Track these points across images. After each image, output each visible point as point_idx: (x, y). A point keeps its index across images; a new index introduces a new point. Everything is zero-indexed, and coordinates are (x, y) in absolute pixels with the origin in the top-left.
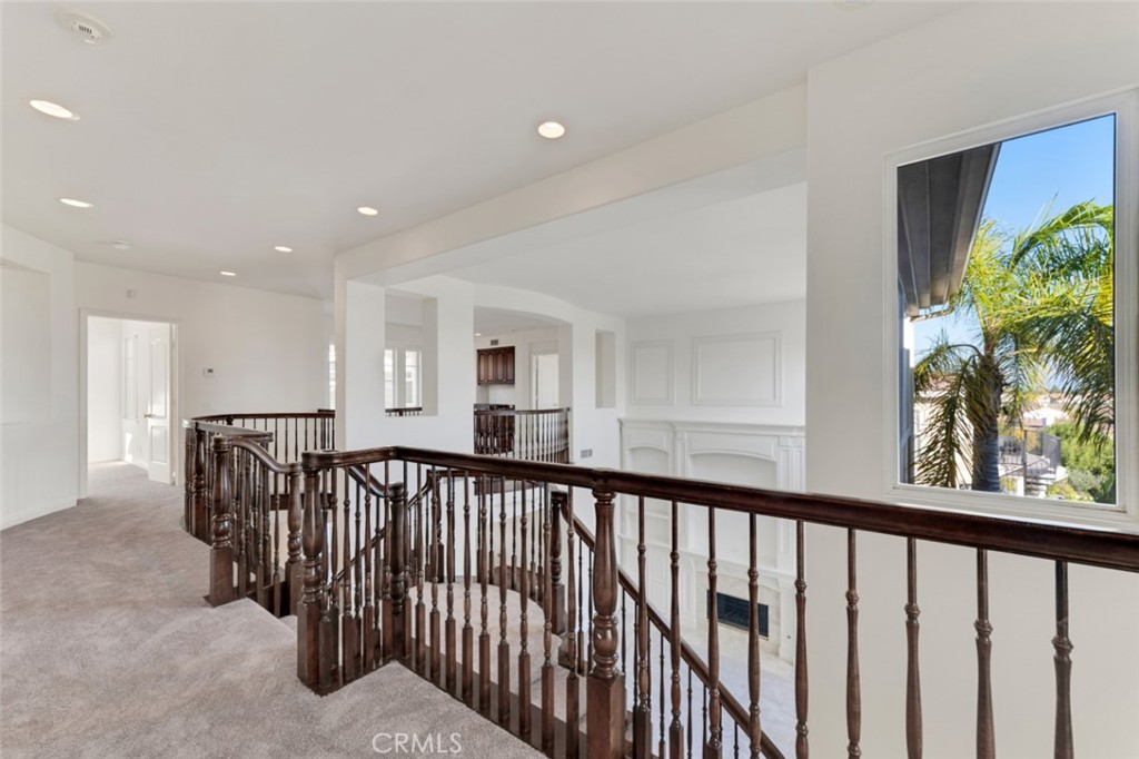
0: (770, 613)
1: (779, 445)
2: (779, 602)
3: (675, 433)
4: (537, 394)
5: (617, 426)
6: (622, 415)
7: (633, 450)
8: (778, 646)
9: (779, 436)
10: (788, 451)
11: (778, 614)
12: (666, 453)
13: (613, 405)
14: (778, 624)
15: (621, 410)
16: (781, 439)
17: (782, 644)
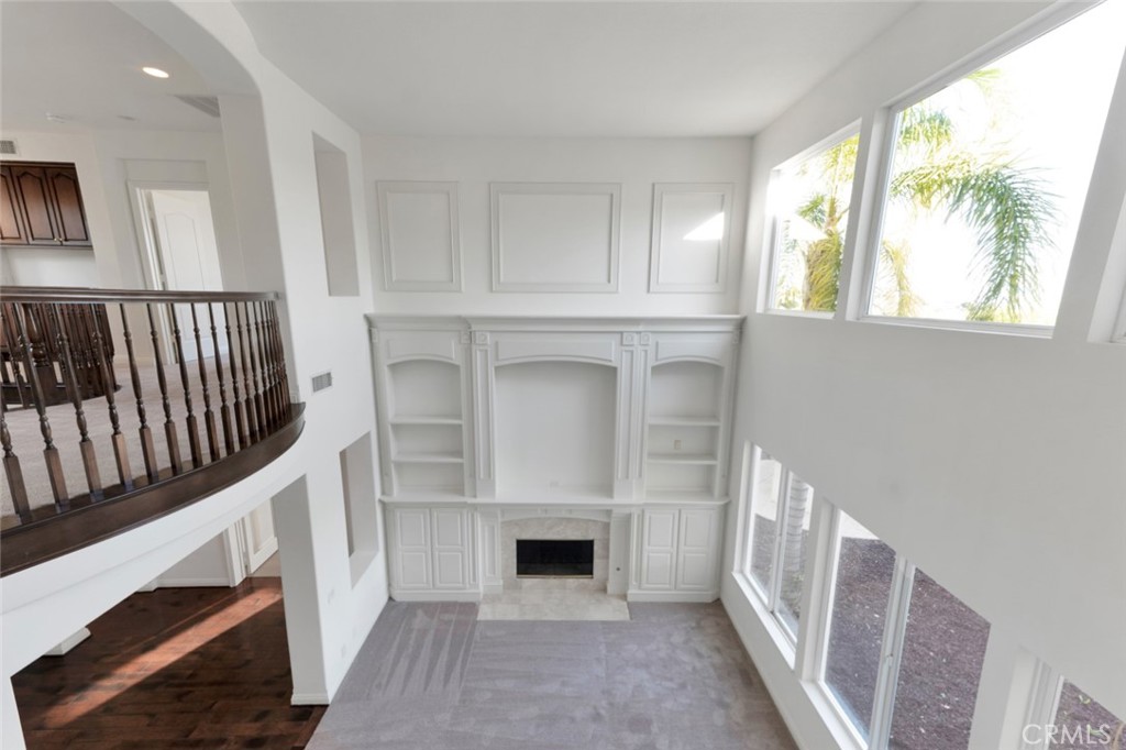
0: (596, 548)
1: (622, 344)
2: (608, 533)
3: (471, 335)
4: (162, 271)
5: (364, 327)
6: (370, 310)
7: (394, 367)
8: (607, 579)
9: (622, 333)
10: (632, 352)
11: (606, 548)
12: (455, 368)
13: (354, 290)
14: (607, 557)
15: (367, 301)
16: (625, 335)
17: (611, 577)
